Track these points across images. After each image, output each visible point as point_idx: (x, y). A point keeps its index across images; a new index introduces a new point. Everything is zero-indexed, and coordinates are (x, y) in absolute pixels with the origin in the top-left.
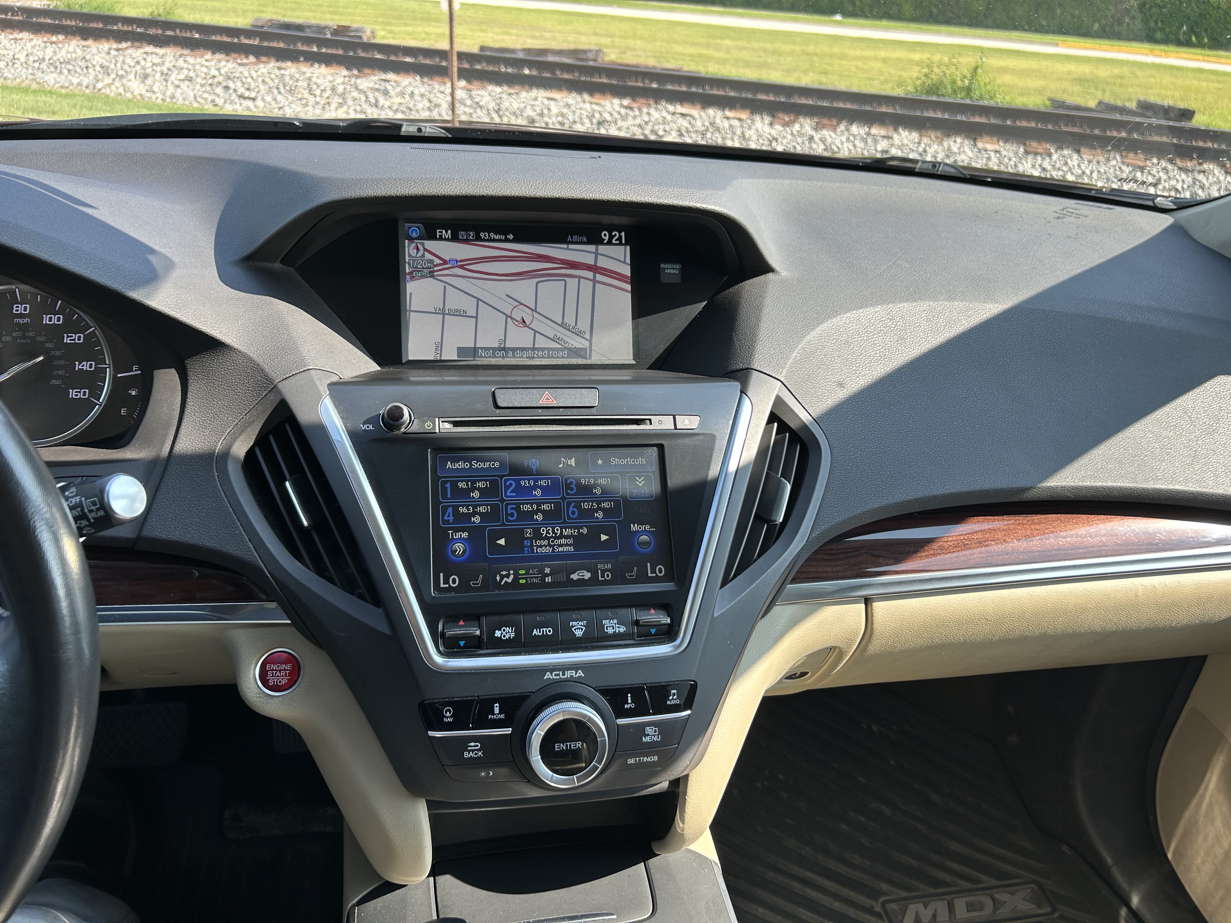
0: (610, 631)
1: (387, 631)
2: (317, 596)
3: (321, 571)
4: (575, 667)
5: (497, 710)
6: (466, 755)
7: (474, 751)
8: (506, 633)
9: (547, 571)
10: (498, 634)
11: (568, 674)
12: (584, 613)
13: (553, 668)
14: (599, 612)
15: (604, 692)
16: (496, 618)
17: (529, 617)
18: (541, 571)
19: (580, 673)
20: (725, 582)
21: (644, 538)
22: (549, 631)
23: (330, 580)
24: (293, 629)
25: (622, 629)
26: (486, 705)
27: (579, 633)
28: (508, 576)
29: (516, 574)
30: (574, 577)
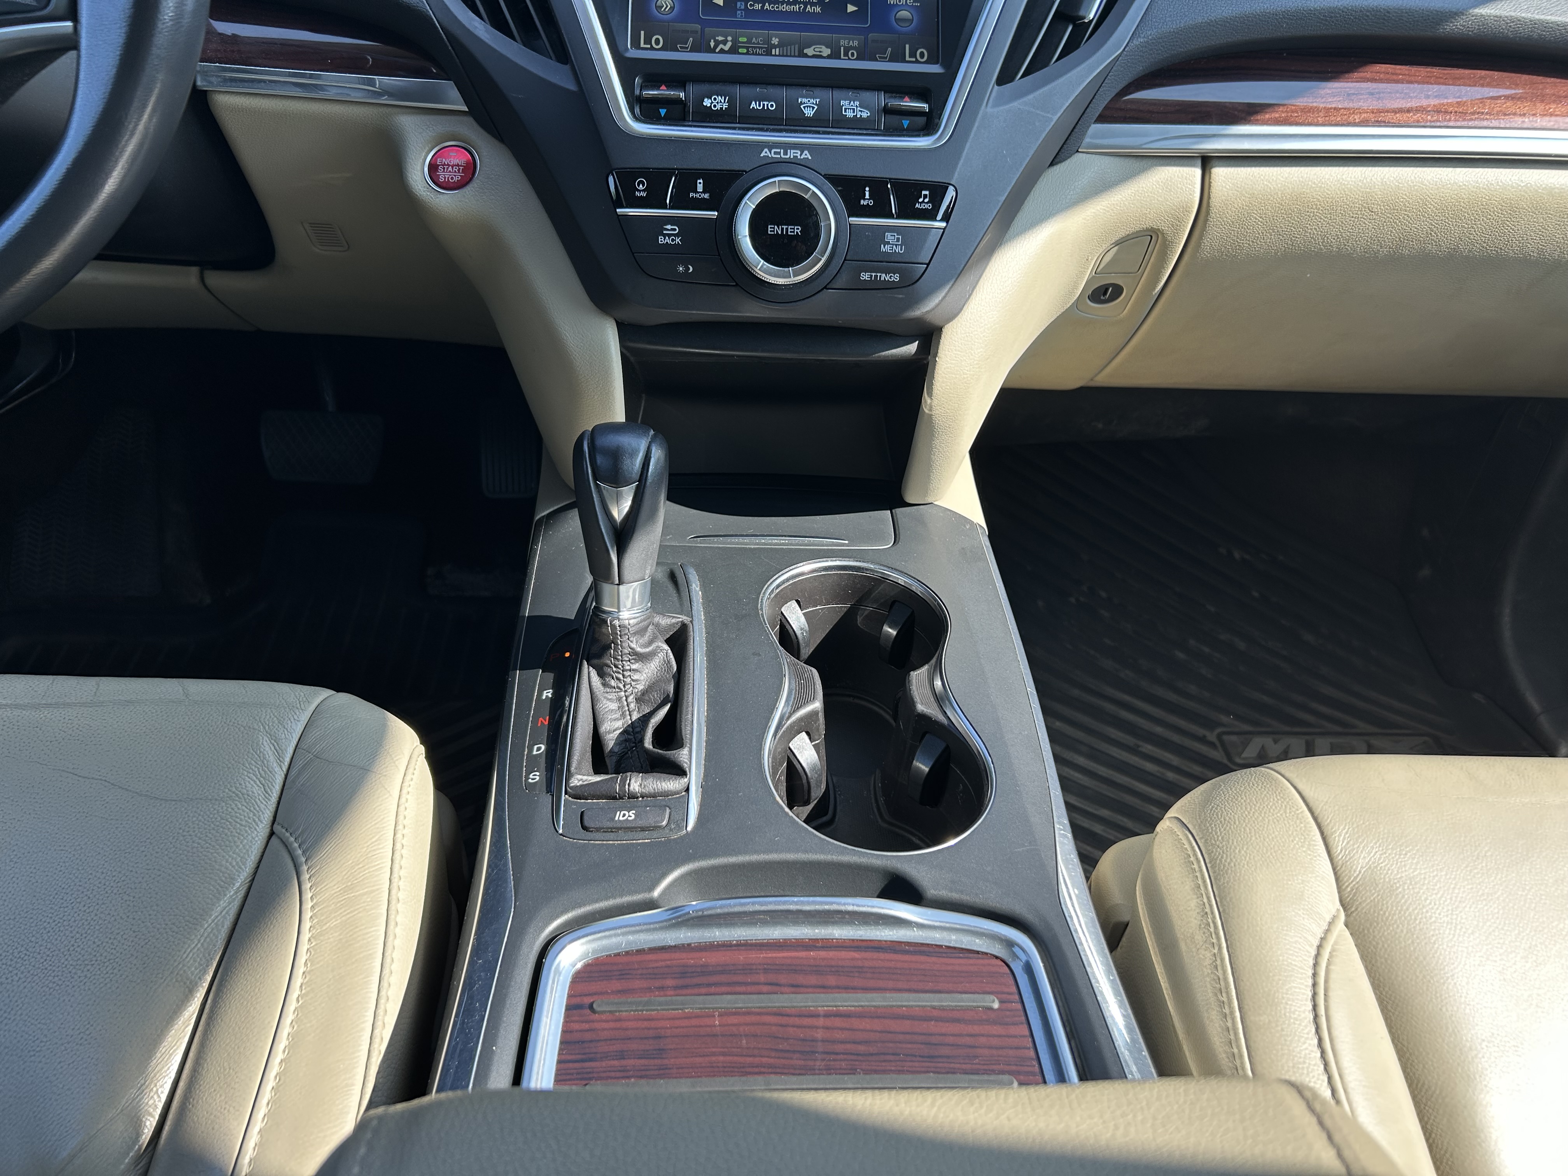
0: (850, 114)
1: (572, 86)
2: (495, 51)
3: (498, 23)
4: (802, 147)
5: (700, 188)
6: (661, 241)
7: (670, 236)
8: (717, 103)
9: (775, 41)
10: (707, 102)
11: (792, 154)
12: (818, 91)
13: (771, 146)
14: (837, 93)
15: (836, 180)
16: (706, 87)
17: (748, 91)
18: (768, 41)
19: (806, 155)
20: (1005, 78)
21: (904, 14)
22: (771, 106)
23: (508, 33)
24: (470, 120)
25: (865, 114)
26: (687, 179)
27: (809, 113)
28: (725, 42)
29: (735, 42)
30: (809, 51)
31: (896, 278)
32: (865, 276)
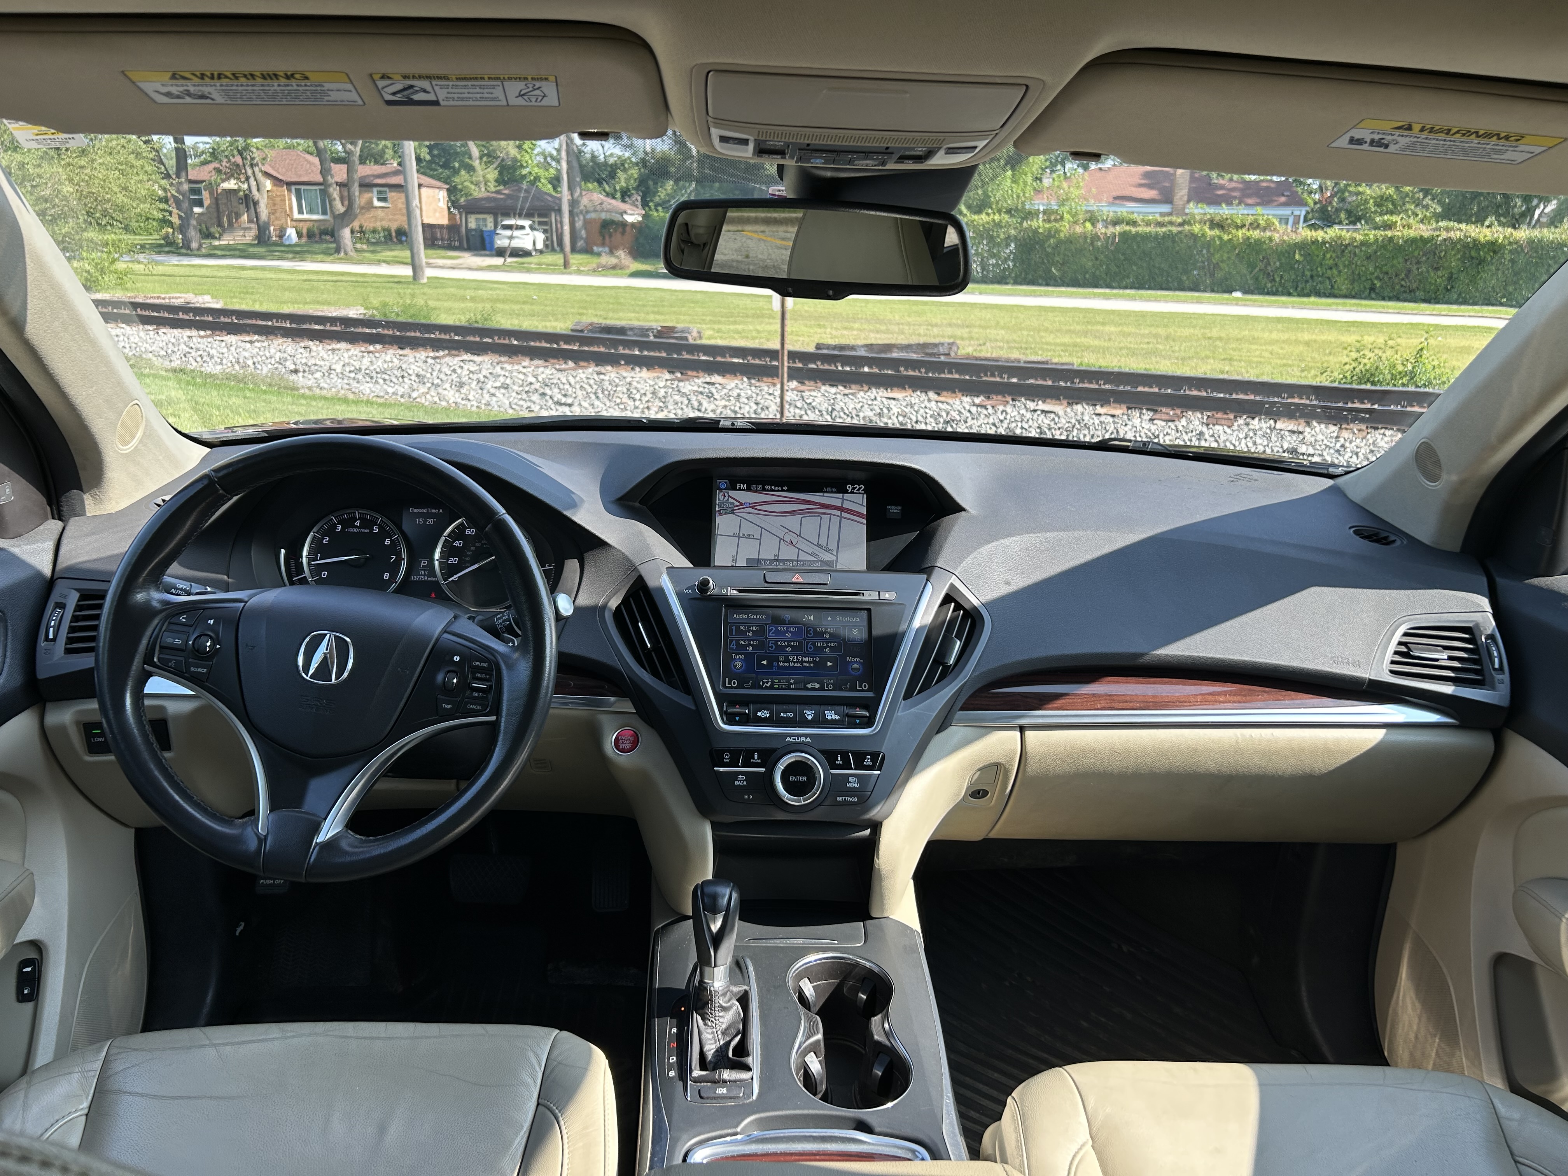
0: (830, 718)
1: (693, 708)
2: (653, 688)
3: (655, 673)
4: (806, 736)
5: (756, 757)
6: (736, 783)
7: (741, 781)
8: (764, 714)
9: (792, 681)
10: (759, 714)
11: (801, 739)
12: (814, 706)
13: (791, 735)
14: (823, 707)
15: (823, 752)
16: (759, 706)
17: (779, 707)
18: (788, 681)
19: (808, 739)
20: (908, 696)
21: (856, 666)
22: (791, 715)
23: (660, 679)
24: (636, 716)
25: (837, 718)
26: (749, 753)
27: (810, 718)
28: (767, 683)
29: (772, 682)
30: (809, 686)
31: (856, 799)
32: (839, 799)
